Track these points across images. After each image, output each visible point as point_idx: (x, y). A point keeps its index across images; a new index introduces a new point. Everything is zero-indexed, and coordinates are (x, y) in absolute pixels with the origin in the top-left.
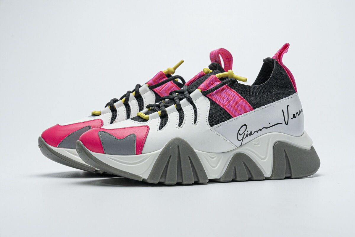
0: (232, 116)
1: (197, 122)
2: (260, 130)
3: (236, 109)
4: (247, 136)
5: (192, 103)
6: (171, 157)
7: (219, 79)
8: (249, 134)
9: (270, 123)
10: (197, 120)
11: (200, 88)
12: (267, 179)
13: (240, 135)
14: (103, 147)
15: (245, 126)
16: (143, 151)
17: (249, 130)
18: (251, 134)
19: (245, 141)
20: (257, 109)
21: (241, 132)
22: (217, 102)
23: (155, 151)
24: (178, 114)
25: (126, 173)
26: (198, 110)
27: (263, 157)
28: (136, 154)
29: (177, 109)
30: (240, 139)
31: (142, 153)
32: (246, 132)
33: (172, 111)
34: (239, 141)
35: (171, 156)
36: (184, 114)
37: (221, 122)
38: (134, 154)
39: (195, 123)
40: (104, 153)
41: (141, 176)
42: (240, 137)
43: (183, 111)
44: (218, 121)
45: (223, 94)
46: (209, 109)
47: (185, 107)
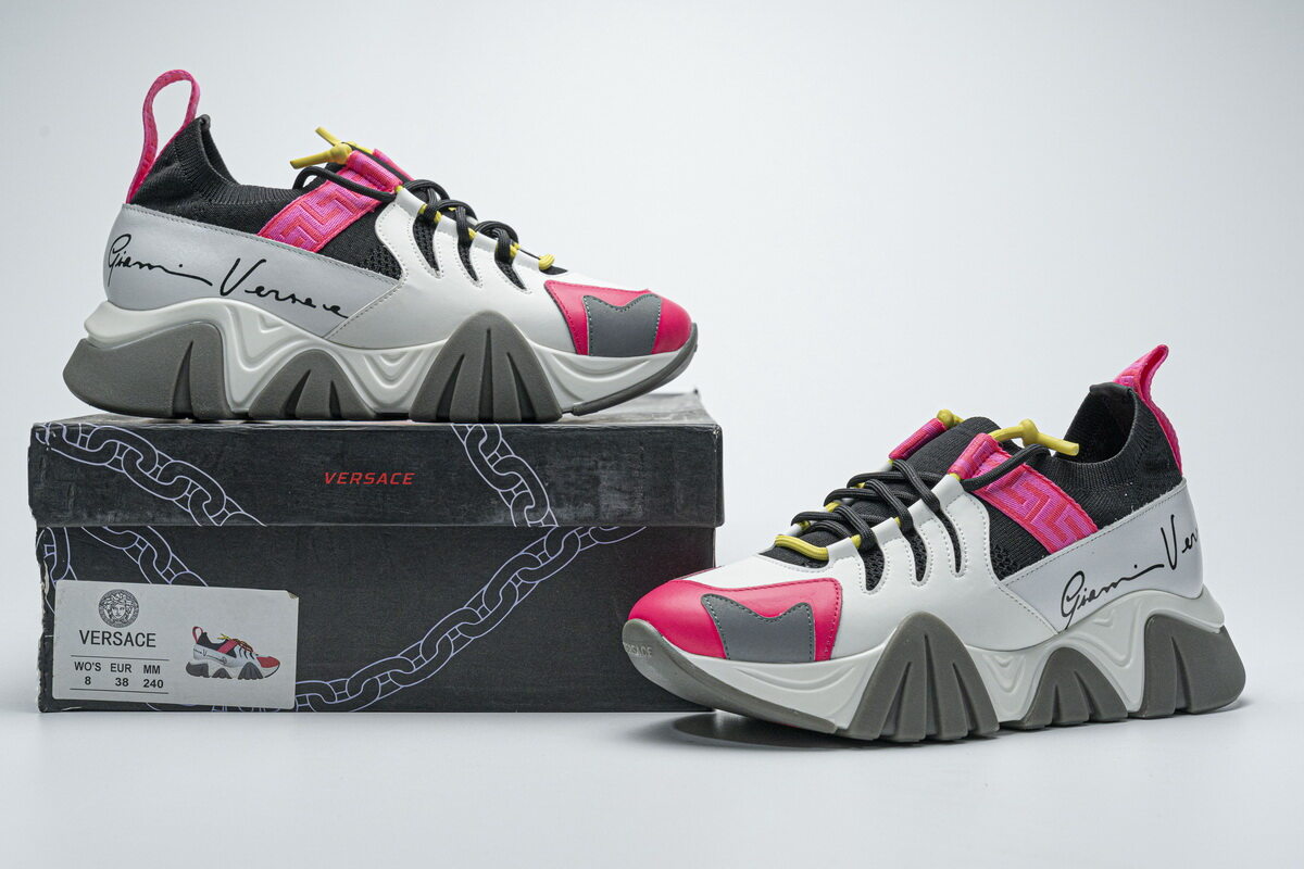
0: (1048, 549)
1: (962, 567)
2: (1114, 585)
3: (1056, 530)
4: (1083, 603)
5: (940, 514)
6: (912, 668)
7: (1000, 445)
8: (1087, 596)
9: (1136, 566)
10: (963, 563)
11: (956, 472)
12: (1132, 716)
13: (1069, 599)
14: (722, 641)
15: (1080, 576)
16: (835, 651)
17: (1090, 585)
18: (1093, 596)
19: (1079, 614)
20: (1107, 529)
21: (1070, 593)
22: (1004, 510)
23: (865, 651)
24: (907, 543)
25: (791, 712)
26: (958, 533)
27: (1122, 658)
28: (816, 660)
29: (901, 529)
30: (1066, 612)
31: (832, 656)
32: (1082, 593)
33: (889, 536)
34: (1065, 615)
35: (909, 665)
36: (922, 544)
37: (1021, 568)
38: (810, 661)
39: (958, 570)
40: (725, 658)
41: (832, 720)
42: (1068, 607)
43: (919, 537)
44: (1014, 564)
45: (1019, 488)
46: (987, 530)
47: (924, 526)
